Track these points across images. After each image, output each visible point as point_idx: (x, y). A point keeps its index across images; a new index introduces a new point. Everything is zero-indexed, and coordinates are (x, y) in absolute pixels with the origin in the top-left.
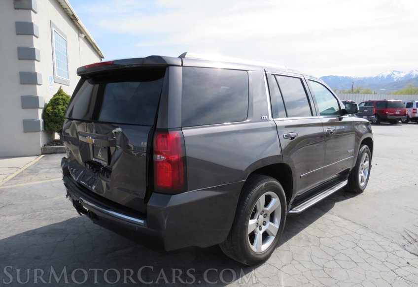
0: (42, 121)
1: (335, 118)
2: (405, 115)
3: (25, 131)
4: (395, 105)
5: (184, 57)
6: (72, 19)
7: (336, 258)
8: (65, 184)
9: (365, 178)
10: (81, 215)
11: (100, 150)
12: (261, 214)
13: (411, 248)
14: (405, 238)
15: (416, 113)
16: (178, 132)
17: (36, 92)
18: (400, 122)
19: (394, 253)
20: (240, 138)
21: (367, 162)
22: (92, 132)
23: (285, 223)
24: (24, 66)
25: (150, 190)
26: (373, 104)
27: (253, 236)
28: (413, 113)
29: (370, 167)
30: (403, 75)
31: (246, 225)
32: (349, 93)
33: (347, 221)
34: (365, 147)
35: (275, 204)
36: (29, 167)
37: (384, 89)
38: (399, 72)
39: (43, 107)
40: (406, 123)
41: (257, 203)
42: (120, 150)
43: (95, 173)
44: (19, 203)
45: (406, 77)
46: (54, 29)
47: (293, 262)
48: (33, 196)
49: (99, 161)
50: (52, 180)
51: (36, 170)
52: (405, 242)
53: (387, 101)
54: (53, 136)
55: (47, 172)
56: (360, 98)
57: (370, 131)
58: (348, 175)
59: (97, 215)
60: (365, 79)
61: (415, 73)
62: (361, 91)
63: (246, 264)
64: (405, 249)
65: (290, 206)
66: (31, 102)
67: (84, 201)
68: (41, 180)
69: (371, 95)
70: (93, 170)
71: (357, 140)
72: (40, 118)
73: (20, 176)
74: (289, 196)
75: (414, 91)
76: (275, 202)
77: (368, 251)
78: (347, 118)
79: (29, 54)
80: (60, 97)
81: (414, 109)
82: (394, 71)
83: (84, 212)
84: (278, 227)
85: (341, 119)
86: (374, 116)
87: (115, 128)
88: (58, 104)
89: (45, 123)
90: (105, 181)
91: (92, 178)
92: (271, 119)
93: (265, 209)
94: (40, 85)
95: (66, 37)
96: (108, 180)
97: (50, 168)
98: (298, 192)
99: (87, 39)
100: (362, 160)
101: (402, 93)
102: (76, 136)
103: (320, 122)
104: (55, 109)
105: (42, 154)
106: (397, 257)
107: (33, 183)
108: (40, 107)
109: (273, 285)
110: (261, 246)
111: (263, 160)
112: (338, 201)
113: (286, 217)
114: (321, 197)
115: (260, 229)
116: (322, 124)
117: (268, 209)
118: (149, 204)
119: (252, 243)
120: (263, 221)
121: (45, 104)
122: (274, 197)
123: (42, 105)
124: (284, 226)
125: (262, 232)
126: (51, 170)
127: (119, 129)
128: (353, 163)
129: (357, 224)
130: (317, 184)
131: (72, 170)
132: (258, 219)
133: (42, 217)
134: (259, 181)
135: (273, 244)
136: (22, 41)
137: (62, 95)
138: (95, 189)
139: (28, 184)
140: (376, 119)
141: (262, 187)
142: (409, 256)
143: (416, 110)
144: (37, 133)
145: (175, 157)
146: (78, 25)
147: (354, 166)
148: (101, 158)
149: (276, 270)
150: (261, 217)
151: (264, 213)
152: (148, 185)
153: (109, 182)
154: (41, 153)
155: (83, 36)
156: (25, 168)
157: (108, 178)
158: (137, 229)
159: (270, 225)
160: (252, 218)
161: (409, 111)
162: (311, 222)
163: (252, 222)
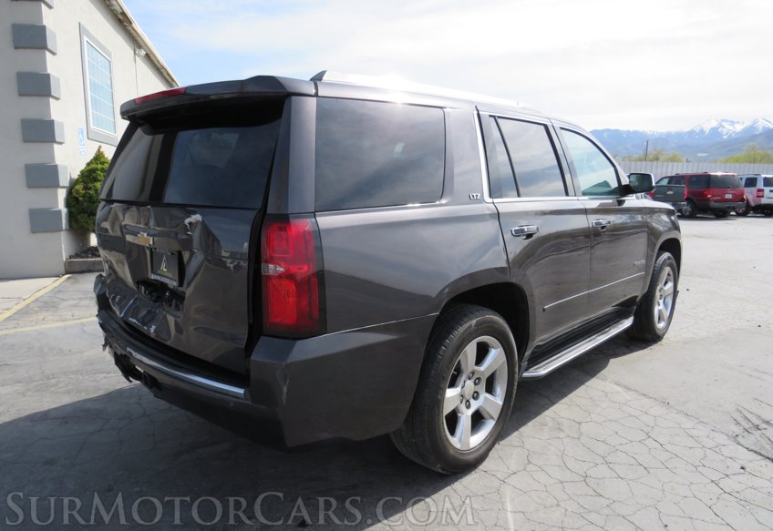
0: (64, 211)
1: (611, 201)
2: (743, 200)
3: (34, 231)
4: (723, 183)
5: (320, 80)
6: (122, 21)
7: (609, 459)
8: (101, 325)
9: (666, 314)
10: (131, 382)
11: (164, 258)
12: (469, 379)
13: (749, 440)
14: (738, 423)
15: (763, 196)
16: (308, 220)
17: (53, 158)
18: (733, 213)
19: (717, 450)
20: (427, 233)
21: (670, 285)
22: (147, 224)
23: (514, 396)
24: (29, 108)
25: (256, 331)
26: (682, 181)
27: (453, 419)
28: (758, 196)
29: (675, 293)
30: (739, 128)
31: (440, 397)
32: (640, 160)
33: (632, 392)
34: (666, 255)
35: (495, 361)
36: (41, 297)
37: (705, 155)
38: (732, 123)
39: (67, 184)
40: (744, 215)
41: (461, 357)
42: (199, 257)
43: (155, 301)
44: (19, 362)
45: (745, 131)
46: (85, 39)
47: (529, 467)
48: (46, 350)
49: (164, 280)
50: (83, 320)
51: (53, 302)
52: (738, 430)
53: (710, 175)
54: (87, 240)
55: (74, 306)
56: (659, 171)
57: (677, 228)
58: (635, 307)
59: (160, 381)
60: (669, 135)
61: (761, 125)
62: (662, 158)
63: (440, 471)
64: (739, 443)
65: (525, 364)
66: (43, 175)
67: (134, 354)
68: (63, 321)
69: (680, 164)
70: (152, 296)
71: (651, 245)
72: (61, 206)
73: (24, 312)
74: (522, 345)
75: (759, 159)
76: (496, 356)
77: (668, 447)
78: (632, 201)
79: (37, 86)
80: (100, 166)
81: (759, 190)
82: (723, 120)
83: (137, 375)
84: (501, 403)
85: (621, 203)
86: (685, 203)
87: (189, 214)
88: (95, 180)
89: (71, 216)
90: (174, 316)
91: (149, 312)
92: (487, 199)
93: (476, 368)
94: (61, 143)
95: (109, 55)
96: (179, 313)
97: (81, 299)
98: (540, 338)
99: (150, 59)
100: (660, 280)
101: (737, 161)
102: (119, 234)
103: (582, 207)
104: (90, 189)
105: (67, 273)
106: (723, 458)
107: (49, 325)
108: (61, 184)
109: (491, 509)
110: (469, 439)
111: (472, 276)
112: (616, 355)
113: (516, 384)
114: (583, 347)
115: (468, 407)
116: (585, 212)
117: (482, 368)
118: (253, 357)
119: (452, 432)
120: (472, 392)
121: (71, 179)
122: (493, 347)
123: (64, 181)
124: (513, 400)
125: (470, 412)
126: (83, 302)
127: (197, 218)
128: (644, 286)
129: (651, 398)
130: (576, 323)
131: (114, 298)
132: (462, 388)
133: (61, 388)
134: (466, 316)
135: (491, 434)
136: (25, 60)
137: (102, 163)
138: (155, 331)
139: (38, 327)
140: (689, 208)
141: (471, 326)
142: (744, 456)
143: (762, 190)
144: (56, 234)
145: (304, 270)
146: (133, 32)
147: (646, 291)
148: (165, 274)
149: (496, 483)
150: (470, 383)
151: (476, 376)
152: (251, 321)
153: (179, 317)
154: (63, 271)
155: (143, 53)
156: (33, 298)
157: (179, 310)
158: (232, 404)
159: (486, 399)
160: (452, 385)
161: (749, 194)
162: (564, 395)
163: (451, 393)
